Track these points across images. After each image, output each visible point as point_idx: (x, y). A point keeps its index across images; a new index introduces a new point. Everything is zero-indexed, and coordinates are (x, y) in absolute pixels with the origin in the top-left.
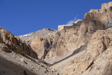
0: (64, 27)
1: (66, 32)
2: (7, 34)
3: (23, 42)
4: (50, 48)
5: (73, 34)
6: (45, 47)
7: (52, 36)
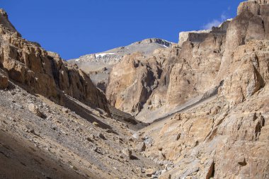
0: (190, 34)
1: (193, 47)
2: (16, 45)
3: (69, 68)
4: (155, 85)
5: (210, 53)
6: (143, 82)
7: (162, 56)
